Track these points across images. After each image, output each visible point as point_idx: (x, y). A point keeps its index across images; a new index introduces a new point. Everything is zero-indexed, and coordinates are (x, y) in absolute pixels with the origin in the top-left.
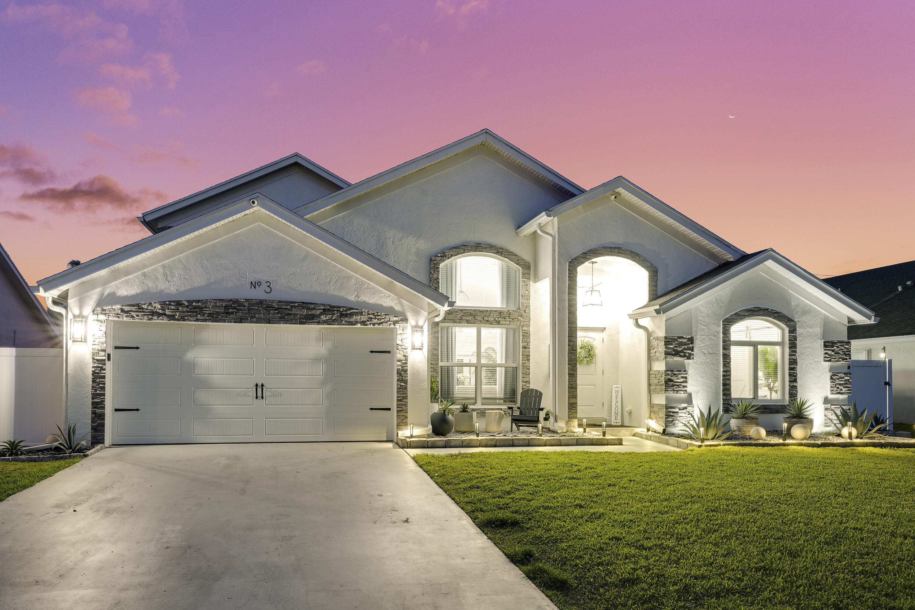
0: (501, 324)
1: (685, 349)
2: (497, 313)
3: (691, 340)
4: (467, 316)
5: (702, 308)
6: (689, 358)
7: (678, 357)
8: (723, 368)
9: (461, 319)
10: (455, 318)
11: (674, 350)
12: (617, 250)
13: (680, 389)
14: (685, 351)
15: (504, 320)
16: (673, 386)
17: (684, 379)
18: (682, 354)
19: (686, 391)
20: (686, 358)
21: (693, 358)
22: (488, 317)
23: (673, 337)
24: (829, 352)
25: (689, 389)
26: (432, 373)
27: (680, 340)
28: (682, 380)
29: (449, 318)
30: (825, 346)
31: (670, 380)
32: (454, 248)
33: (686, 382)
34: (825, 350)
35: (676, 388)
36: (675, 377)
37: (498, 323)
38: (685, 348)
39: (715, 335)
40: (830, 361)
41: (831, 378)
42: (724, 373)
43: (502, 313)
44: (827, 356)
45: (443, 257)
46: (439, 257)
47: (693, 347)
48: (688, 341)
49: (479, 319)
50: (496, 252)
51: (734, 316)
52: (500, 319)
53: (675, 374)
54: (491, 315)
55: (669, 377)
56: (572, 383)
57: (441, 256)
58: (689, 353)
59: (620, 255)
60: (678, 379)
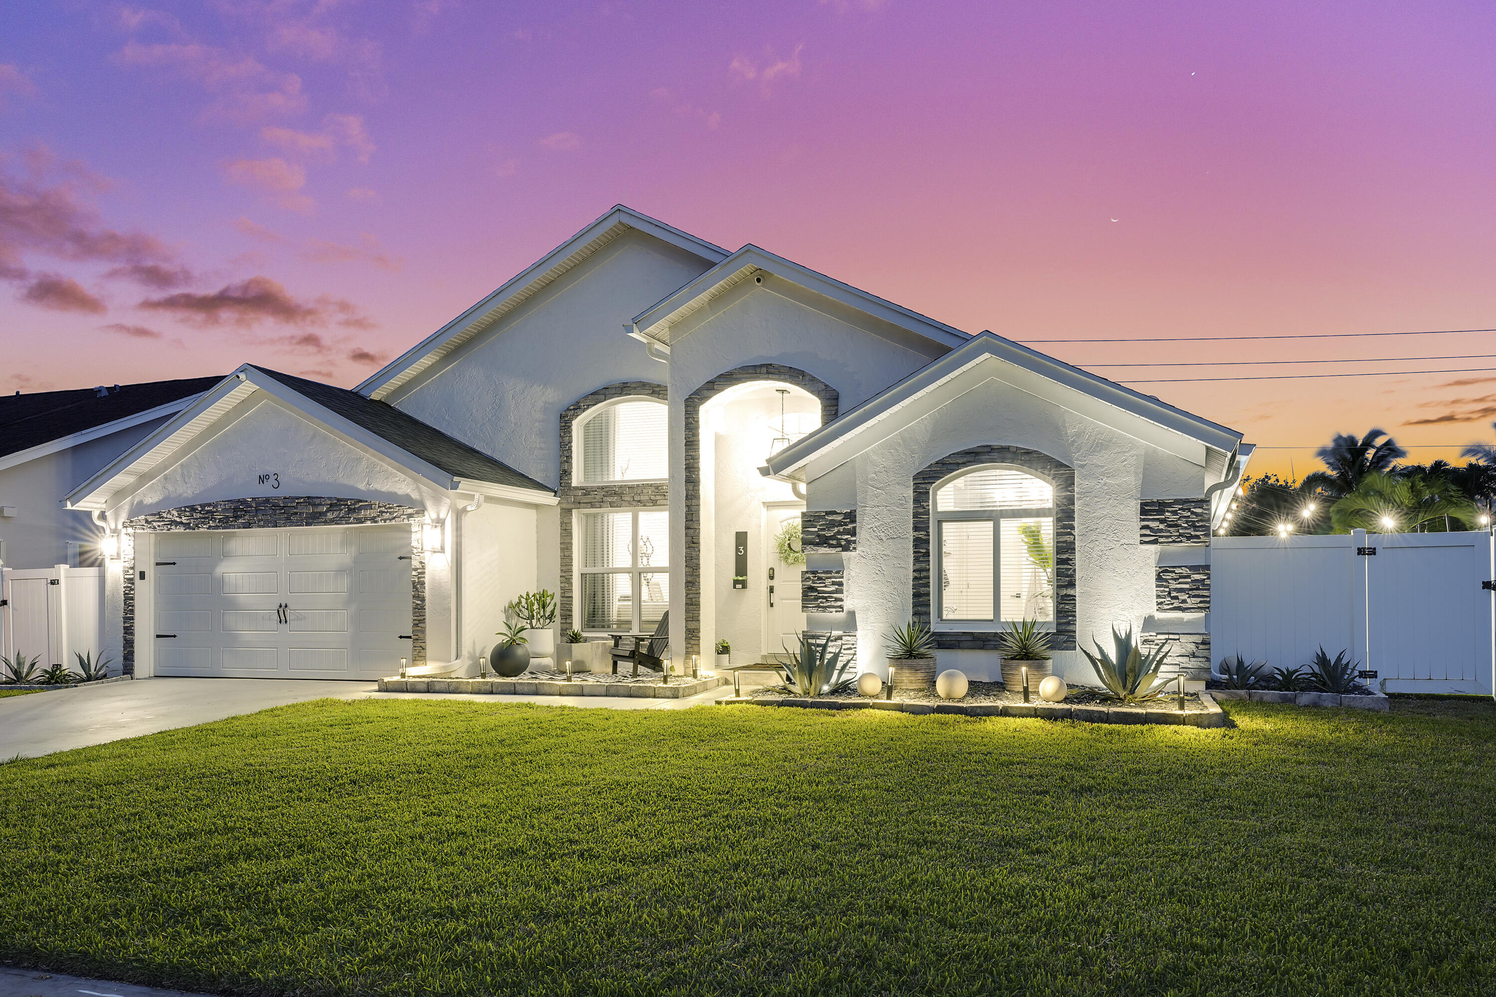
0: (659, 505)
1: (839, 533)
2: (653, 489)
3: (851, 517)
4: (611, 495)
5: (875, 458)
6: (846, 548)
7: (825, 547)
8: (914, 565)
9: (602, 502)
10: (594, 500)
11: (819, 536)
12: (764, 370)
13: (829, 604)
14: (839, 537)
15: (663, 497)
16: (816, 598)
17: (837, 587)
18: (834, 542)
19: (841, 607)
20: (840, 549)
21: (854, 548)
22: (639, 495)
23: (816, 512)
24: (1152, 524)
25: (848, 604)
26: (563, 585)
27: (830, 518)
28: (833, 588)
29: (585, 501)
30: (1143, 512)
31: (812, 589)
32: (592, 394)
33: (841, 592)
34: (1142, 520)
35: (821, 602)
36: (820, 583)
37: (654, 503)
38: (839, 530)
39: (901, 504)
40: (1155, 542)
41: (1159, 578)
42: (916, 575)
43: (660, 488)
44: (1148, 532)
45: (577, 409)
46: (571, 410)
47: (854, 528)
48: (844, 519)
49: (626, 499)
50: (651, 392)
51: (936, 467)
52: (658, 497)
53: (820, 578)
54: (645, 491)
55: (810, 583)
56: (691, 596)
57: (574, 409)
58: (845, 540)
59: (770, 376)
60: (825, 586)
